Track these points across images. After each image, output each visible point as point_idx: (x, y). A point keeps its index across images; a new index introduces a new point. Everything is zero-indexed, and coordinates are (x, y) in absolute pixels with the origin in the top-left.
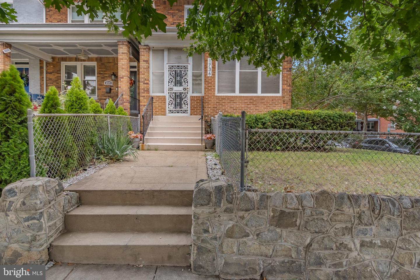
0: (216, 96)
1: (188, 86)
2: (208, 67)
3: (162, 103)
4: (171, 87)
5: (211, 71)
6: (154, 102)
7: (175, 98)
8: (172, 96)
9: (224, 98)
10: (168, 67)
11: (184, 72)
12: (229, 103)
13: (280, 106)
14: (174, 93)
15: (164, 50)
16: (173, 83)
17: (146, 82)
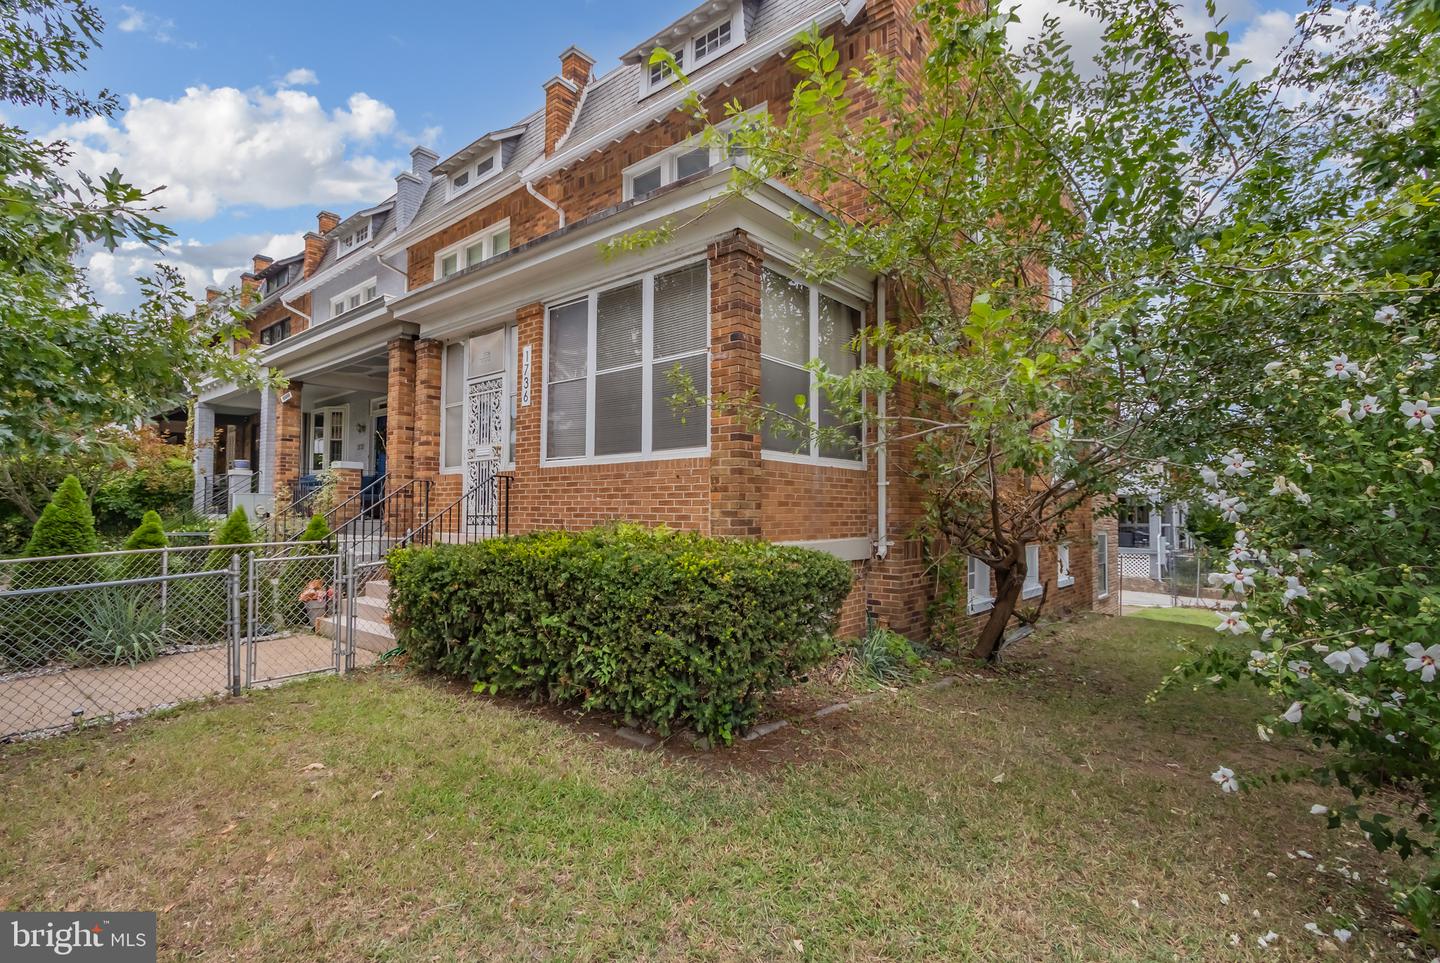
0: (543, 469)
1: (500, 440)
2: (524, 377)
4: (473, 447)
5: (529, 389)
7: (479, 479)
8: (475, 473)
9: (554, 475)
10: (468, 390)
11: (495, 398)
12: (565, 491)
13: (702, 503)
14: (477, 464)
16: (476, 436)
17: (424, 438)
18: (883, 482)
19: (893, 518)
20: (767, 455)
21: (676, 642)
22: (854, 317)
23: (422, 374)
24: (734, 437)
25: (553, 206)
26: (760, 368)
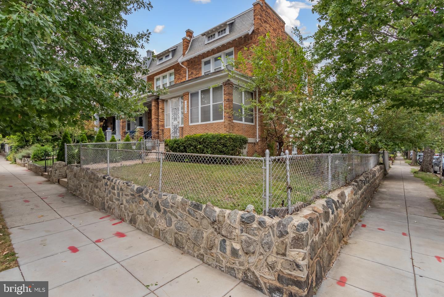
0: (189, 126)
2: (185, 107)
3: (168, 132)
4: (173, 122)
5: (186, 110)
6: (165, 132)
8: (173, 127)
9: (192, 127)
10: (171, 110)
11: (178, 112)
12: (195, 130)
16: (173, 120)
17: (161, 121)
18: (258, 127)
19: (260, 134)
20: (234, 121)
21: (221, 147)
22: (252, 94)
23: (160, 107)
24: (228, 118)
25: (185, 67)
26: (233, 105)
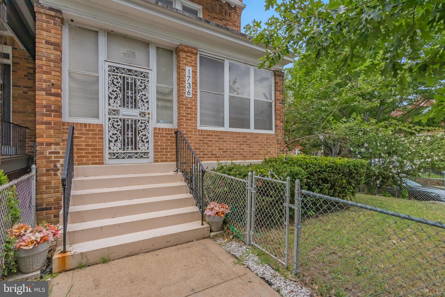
0: (199, 130)
1: (148, 109)
2: (187, 82)
3: (95, 138)
4: (115, 108)
5: (191, 89)
6: (77, 137)
7: (124, 130)
8: (118, 125)
9: (210, 134)
10: (107, 69)
11: (141, 83)
12: (217, 141)
13: (275, 147)
14: (120, 120)
15: (98, 32)
16: (119, 102)
24: (283, 130)
